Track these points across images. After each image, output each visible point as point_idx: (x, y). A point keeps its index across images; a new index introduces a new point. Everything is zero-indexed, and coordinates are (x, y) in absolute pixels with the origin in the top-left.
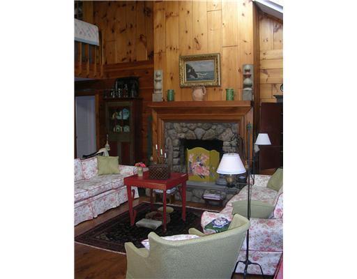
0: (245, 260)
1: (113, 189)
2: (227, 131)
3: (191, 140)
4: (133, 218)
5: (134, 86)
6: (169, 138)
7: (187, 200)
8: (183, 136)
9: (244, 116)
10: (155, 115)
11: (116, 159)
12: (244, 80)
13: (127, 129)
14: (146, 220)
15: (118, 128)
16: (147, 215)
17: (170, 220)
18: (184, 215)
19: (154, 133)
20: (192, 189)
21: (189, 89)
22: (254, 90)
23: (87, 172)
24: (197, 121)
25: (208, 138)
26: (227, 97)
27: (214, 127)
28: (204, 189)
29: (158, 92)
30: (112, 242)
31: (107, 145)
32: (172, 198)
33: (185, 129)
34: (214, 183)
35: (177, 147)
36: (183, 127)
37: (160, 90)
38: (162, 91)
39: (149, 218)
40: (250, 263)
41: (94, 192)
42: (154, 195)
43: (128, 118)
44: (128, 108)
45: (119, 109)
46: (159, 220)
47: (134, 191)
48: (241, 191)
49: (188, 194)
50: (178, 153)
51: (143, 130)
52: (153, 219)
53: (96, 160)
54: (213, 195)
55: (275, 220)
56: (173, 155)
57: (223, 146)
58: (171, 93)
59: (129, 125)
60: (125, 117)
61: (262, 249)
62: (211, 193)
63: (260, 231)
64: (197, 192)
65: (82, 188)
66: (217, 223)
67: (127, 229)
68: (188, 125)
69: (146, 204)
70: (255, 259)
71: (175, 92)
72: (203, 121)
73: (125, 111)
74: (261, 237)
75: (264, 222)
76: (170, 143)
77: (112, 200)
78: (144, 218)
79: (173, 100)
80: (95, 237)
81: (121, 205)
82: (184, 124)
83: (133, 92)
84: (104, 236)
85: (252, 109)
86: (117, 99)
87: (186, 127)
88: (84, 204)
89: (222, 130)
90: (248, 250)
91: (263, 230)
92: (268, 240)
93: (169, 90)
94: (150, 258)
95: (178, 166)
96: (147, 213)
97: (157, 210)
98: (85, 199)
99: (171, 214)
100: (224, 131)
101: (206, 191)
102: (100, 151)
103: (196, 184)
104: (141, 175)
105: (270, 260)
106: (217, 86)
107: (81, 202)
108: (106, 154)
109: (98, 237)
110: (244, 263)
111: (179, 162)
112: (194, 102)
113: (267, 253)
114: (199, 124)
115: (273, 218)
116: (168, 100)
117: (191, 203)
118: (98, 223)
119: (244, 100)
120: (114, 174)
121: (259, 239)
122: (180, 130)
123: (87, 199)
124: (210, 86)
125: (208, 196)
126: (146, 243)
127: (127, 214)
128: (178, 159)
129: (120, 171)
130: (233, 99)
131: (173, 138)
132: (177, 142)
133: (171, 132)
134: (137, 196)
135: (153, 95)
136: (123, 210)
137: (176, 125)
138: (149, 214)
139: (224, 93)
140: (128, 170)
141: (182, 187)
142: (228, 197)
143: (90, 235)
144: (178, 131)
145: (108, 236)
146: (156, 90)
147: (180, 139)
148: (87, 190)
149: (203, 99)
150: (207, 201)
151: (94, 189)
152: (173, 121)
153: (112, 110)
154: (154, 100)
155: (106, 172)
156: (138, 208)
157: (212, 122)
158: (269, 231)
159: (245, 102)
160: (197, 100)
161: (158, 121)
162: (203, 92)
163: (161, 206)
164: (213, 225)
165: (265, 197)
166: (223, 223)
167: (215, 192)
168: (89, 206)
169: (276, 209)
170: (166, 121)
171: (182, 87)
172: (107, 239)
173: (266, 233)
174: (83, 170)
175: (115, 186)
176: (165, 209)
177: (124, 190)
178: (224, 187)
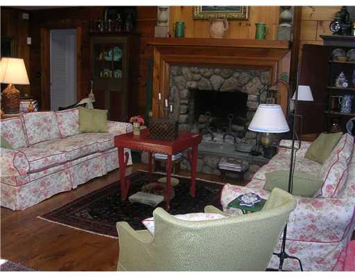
0: (279, 252)
1: (98, 151)
2: (254, 81)
3: (204, 91)
4: (124, 190)
5: (129, 16)
6: (175, 87)
7: (198, 171)
8: (194, 85)
9: (278, 61)
10: (157, 56)
11: (104, 113)
12: (281, 13)
13: (118, 74)
14: (143, 193)
15: (107, 72)
16: (143, 187)
17: (174, 195)
18: (192, 190)
19: (156, 80)
20: (203, 155)
21: (206, 22)
22: (293, 26)
23: (64, 126)
24: (214, 66)
25: (228, 89)
26: (257, 35)
27: (237, 75)
28: (220, 157)
29: (162, 24)
30: (97, 222)
31: (92, 94)
32: (177, 167)
33: (197, 76)
34: (233, 149)
35: (184, 99)
36: (194, 72)
37: (166, 22)
38: (168, 23)
39: (147, 191)
40: (287, 256)
41: (73, 155)
42: (153, 162)
43: (121, 59)
44: (120, 45)
45: (108, 47)
46: (160, 194)
47: (127, 154)
48: (271, 161)
49: (200, 162)
50: (185, 107)
51: (140, 76)
52: (152, 192)
53: (77, 112)
54: (231, 165)
55: (324, 200)
56: (179, 110)
57: (247, 100)
58: (180, 27)
59: (121, 69)
60: (116, 58)
61: (302, 239)
62: (228, 161)
63: (302, 213)
64: (209, 161)
65: (57, 150)
66: (245, 200)
67: (117, 205)
68: (202, 71)
69: (143, 174)
70: (293, 251)
71: (186, 25)
72: (222, 66)
73: (116, 49)
74: (303, 221)
75: (309, 201)
76: (177, 94)
77: (97, 167)
78: (140, 191)
79: (183, 35)
80: (74, 215)
81: (108, 173)
82: (196, 69)
83: (128, 24)
84: (85, 213)
85: (290, 53)
86: (106, 33)
87: (199, 73)
88: (59, 170)
89: (247, 79)
90: (284, 238)
91: (306, 212)
92: (313, 227)
93: (177, 23)
94: (154, 245)
95: (185, 125)
96: (143, 184)
97: (156, 181)
98: (61, 164)
99: (176, 187)
100: (250, 80)
101: (222, 159)
102: (82, 102)
103: (209, 150)
104: (137, 133)
105: (312, 253)
106: (244, 19)
107: (56, 168)
108: (91, 106)
109: (78, 214)
110: (279, 255)
111: (187, 119)
112: (212, 39)
113: (309, 243)
114: (217, 70)
115: (320, 196)
116: (176, 36)
117: (202, 174)
118: (78, 195)
119: (280, 39)
120: (99, 132)
121: (300, 225)
122: (189, 76)
123: (64, 163)
124: (234, 19)
125: (225, 165)
126: (149, 223)
127: (116, 186)
128: (185, 116)
129: (108, 128)
130: (264, 37)
131: (181, 87)
132: (185, 93)
133: (178, 79)
134: (130, 162)
135: (156, 28)
136: (111, 180)
137: (185, 70)
138: (147, 186)
139: (252, 29)
140: (120, 128)
141: (192, 152)
142: (252, 168)
143: (68, 212)
144: (188, 79)
145: (90, 213)
146: (160, 22)
147: (190, 89)
148: (64, 152)
149: (224, 36)
150: (223, 172)
151: (73, 151)
152: (181, 64)
153: (99, 49)
154: (156, 36)
155: (89, 130)
156: (132, 178)
157: (235, 67)
158: (315, 214)
159: (281, 42)
160: (215, 37)
161: (161, 64)
162: (225, 26)
163: (163, 176)
164: (240, 202)
165: (303, 170)
166: (253, 200)
167: (235, 162)
168: (66, 174)
169: (326, 184)
170: (171, 64)
171: (195, 20)
172: (90, 217)
173: (310, 216)
174: (59, 124)
175: (100, 147)
176: (168, 180)
177: (114, 154)
178: (247, 155)
